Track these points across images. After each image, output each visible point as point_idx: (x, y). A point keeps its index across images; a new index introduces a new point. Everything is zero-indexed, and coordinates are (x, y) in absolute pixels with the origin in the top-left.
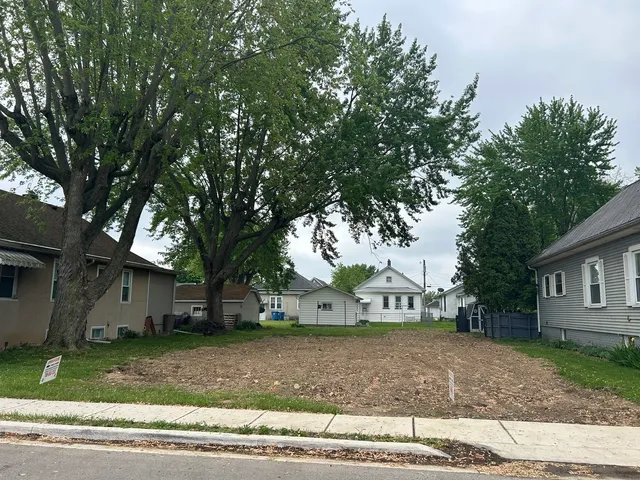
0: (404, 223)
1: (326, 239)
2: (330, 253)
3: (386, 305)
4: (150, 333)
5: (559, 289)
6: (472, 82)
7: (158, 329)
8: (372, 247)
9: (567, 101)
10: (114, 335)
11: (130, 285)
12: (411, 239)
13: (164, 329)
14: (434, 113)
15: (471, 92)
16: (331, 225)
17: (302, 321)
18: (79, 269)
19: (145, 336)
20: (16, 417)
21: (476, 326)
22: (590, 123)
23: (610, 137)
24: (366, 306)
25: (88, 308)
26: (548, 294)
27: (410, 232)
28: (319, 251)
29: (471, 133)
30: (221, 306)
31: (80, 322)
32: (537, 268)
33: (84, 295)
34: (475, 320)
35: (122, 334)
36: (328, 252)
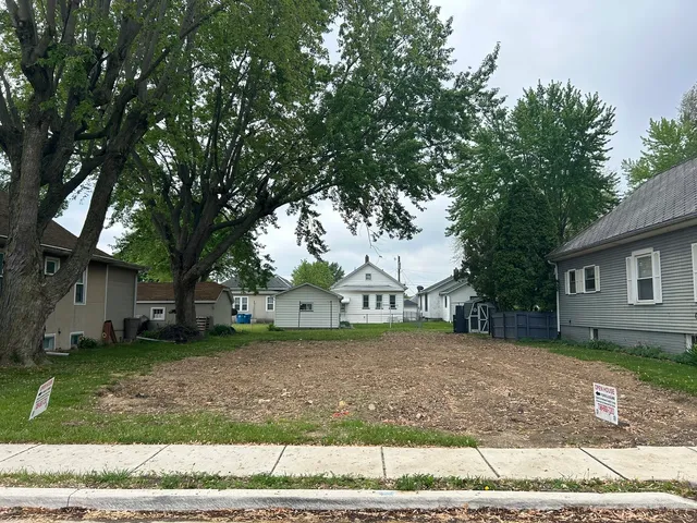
0: (406, 213)
1: (313, 230)
2: (316, 246)
3: (366, 305)
4: (110, 341)
5: (590, 284)
6: (492, 52)
7: (119, 335)
8: (372, 238)
9: (564, 86)
10: (67, 344)
11: (85, 283)
12: (414, 230)
13: (125, 336)
14: (447, 85)
15: (491, 62)
16: (315, 214)
17: (277, 324)
18: (35, 260)
19: (105, 345)
20: (27, 480)
21: (475, 326)
22: (589, 109)
23: (609, 125)
24: (344, 306)
25: (46, 311)
26: (573, 289)
27: (413, 222)
28: (304, 244)
29: (495, 109)
30: (193, 308)
31: (37, 329)
32: (557, 263)
33: (43, 293)
34: (474, 320)
35: (75, 342)
36: (315, 245)
